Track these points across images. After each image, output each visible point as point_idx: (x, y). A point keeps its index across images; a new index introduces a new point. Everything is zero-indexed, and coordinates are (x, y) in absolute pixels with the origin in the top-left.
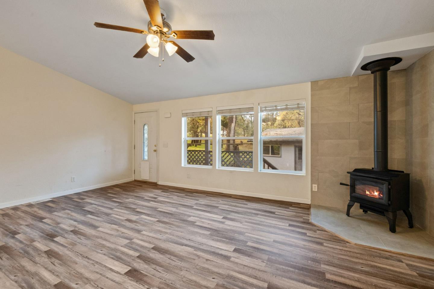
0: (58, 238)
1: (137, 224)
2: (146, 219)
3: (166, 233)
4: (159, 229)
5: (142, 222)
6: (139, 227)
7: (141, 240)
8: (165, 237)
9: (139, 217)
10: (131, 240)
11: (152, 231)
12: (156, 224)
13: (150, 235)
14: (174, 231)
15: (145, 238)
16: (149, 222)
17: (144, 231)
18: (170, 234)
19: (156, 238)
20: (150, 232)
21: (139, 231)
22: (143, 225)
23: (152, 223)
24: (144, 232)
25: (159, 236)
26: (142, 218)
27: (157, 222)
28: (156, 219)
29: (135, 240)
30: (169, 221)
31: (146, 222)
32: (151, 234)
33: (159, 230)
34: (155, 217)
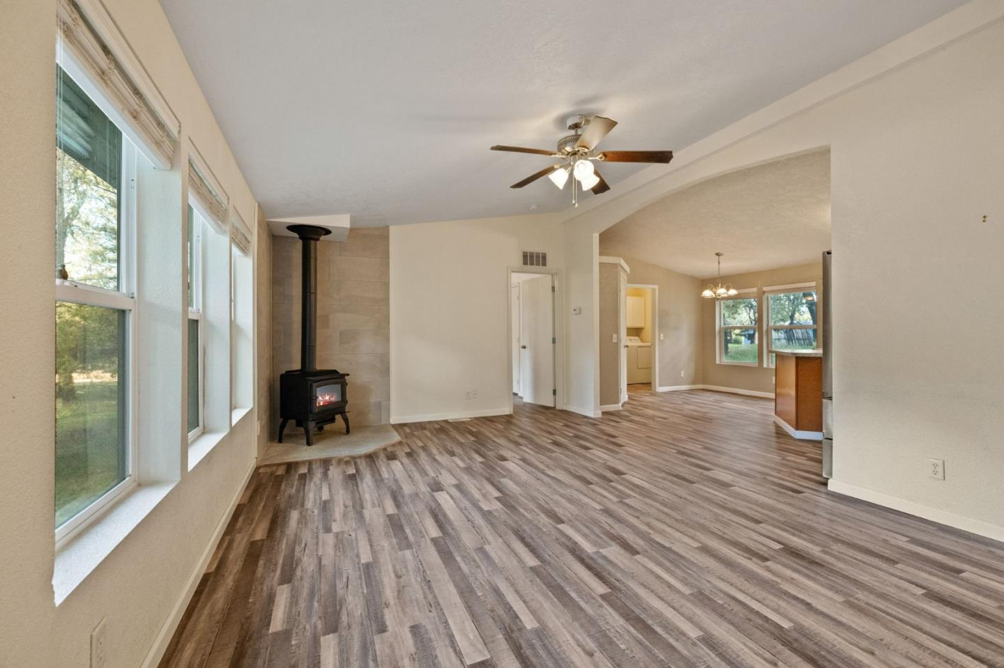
0: (778, 548)
1: (608, 528)
2: (585, 536)
3: (561, 496)
4: (569, 505)
5: (598, 531)
6: (605, 520)
7: (605, 497)
8: (568, 491)
9: (601, 550)
10: (621, 502)
11: (582, 506)
12: (570, 515)
13: (590, 500)
14: (547, 494)
15: (599, 498)
16: (582, 527)
17: (596, 509)
18: (556, 492)
19: (581, 492)
20: (586, 504)
21: (607, 511)
22: (595, 522)
23: (577, 523)
24: (598, 507)
25: (576, 495)
26: (595, 544)
27: (564, 519)
28: (561, 528)
29: (615, 499)
30: (538, 515)
31: (587, 527)
32: (586, 500)
33: (570, 503)
34: (559, 536)
